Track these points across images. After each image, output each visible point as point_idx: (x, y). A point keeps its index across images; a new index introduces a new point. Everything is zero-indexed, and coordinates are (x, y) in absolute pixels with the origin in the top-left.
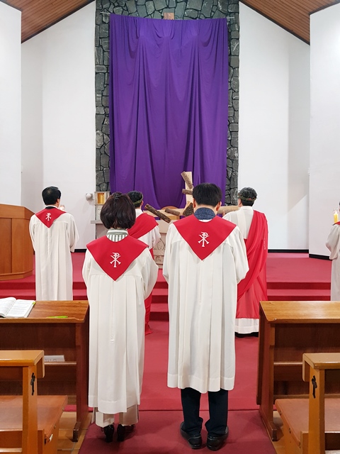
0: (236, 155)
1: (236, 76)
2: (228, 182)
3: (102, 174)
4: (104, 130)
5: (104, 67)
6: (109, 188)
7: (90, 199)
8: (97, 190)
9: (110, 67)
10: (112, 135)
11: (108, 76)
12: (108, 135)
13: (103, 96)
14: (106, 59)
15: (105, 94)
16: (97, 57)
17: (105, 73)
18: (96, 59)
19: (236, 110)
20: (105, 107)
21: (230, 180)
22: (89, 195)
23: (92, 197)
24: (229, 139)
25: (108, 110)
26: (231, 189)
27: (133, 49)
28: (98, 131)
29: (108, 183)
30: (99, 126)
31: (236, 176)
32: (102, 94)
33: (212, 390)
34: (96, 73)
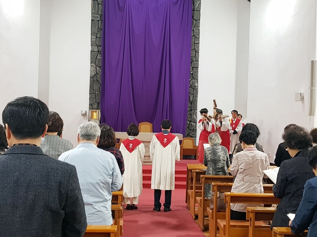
0: (196, 85)
1: (198, 26)
2: (190, 105)
3: (94, 97)
4: (97, 63)
5: (99, 16)
6: (100, 107)
7: (84, 115)
8: (90, 109)
9: (103, 16)
10: (103, 68)
11: (101, 23)
12: (100, 67)
13: (96, 37)
14: (100, 10)
15: (98, 36)
16: (93, 8)
17: (99, 21)
18: (92, 10)
19: (197, 52)
20: (98, 46)
21: (191, 103)
22: (84, 112)
23: (86, 113)
24: (192, 73)
25: (100, 48)
26: (192, 110)
27: (121, 5)
28: (92, 64)
29: (98, 103)
30: (93, 60)
31: (196, 101)
32: (96, 36)
33: (167, 189)
34: (92, 20)
